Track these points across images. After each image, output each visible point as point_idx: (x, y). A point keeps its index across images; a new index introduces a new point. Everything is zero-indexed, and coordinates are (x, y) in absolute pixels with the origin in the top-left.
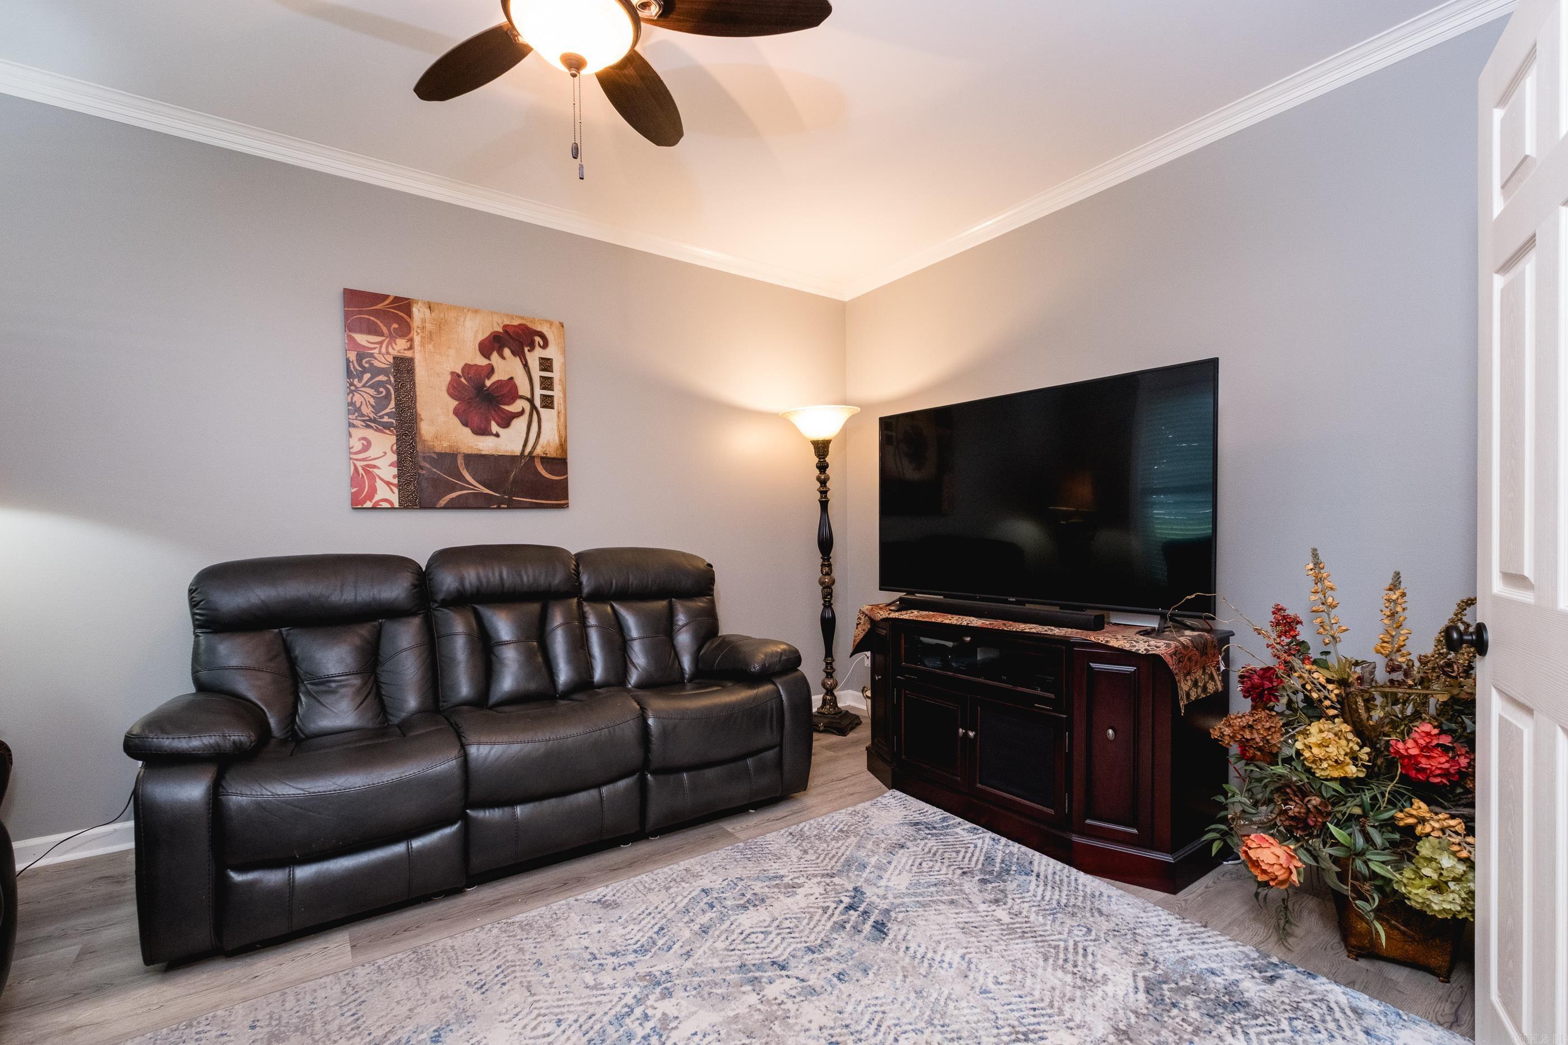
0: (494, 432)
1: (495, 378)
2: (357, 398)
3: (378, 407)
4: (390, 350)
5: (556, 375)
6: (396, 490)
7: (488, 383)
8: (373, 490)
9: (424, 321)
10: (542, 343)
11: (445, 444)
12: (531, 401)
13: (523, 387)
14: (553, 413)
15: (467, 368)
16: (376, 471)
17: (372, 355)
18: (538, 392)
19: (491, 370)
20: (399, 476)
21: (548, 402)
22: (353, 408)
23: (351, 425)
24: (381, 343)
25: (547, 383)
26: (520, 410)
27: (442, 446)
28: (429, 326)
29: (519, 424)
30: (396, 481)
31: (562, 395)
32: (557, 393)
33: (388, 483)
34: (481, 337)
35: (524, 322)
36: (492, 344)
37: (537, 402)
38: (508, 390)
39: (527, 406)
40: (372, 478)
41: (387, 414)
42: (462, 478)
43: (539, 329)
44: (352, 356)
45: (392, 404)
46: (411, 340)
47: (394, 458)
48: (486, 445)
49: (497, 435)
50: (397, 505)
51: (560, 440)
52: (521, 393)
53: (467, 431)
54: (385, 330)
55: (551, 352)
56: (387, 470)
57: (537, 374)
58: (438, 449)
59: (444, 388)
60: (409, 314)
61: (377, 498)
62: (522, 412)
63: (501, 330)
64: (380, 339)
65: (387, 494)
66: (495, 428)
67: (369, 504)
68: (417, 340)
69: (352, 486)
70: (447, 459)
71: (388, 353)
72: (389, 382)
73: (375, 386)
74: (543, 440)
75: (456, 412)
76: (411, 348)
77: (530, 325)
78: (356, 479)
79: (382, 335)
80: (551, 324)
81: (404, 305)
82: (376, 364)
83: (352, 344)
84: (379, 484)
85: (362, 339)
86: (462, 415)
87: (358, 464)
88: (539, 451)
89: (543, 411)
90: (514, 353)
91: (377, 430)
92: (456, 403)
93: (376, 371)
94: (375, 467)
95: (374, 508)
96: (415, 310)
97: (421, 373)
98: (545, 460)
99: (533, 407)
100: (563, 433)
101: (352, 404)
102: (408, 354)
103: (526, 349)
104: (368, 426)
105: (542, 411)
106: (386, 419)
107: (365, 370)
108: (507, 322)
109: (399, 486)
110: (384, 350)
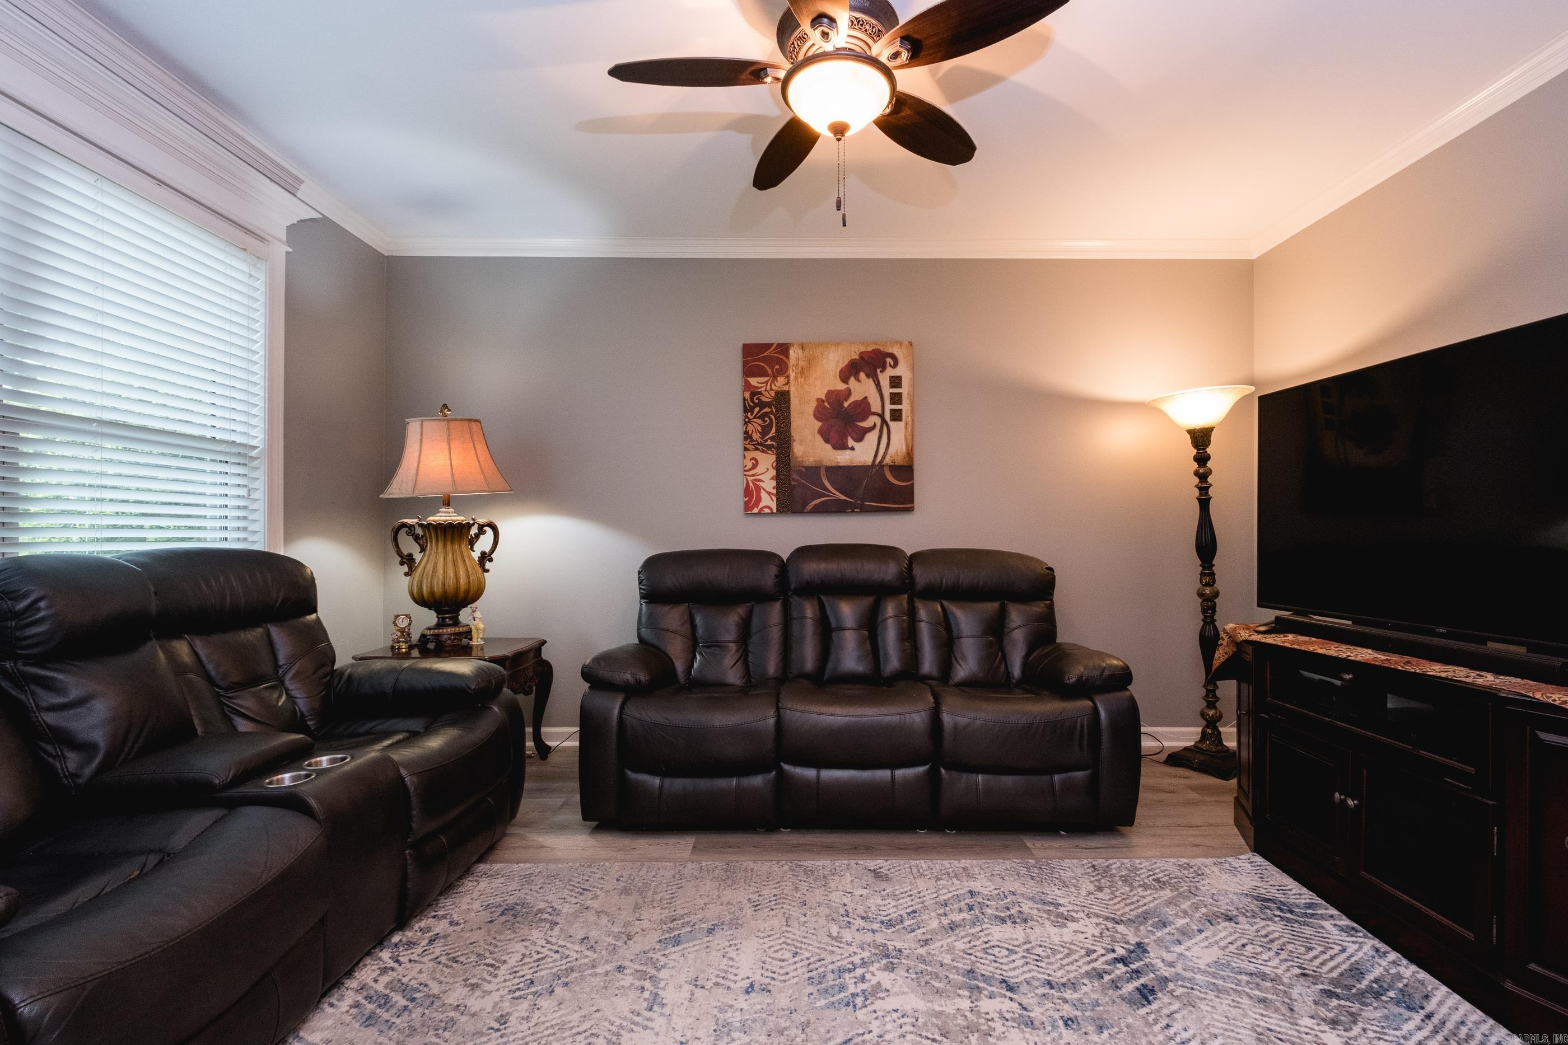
0: (850, 446)
1: (852, 399)
2: (750, 428)
3: (765, 431)
4: (773, 387)
5: (905, 390)
6: (775, 499)
7: (846, 404)
8: (759, 499)
9: (798, 359)
10: (892, 363)
11: (811, 459)
12: (882, 416)
13: (875, 406)
14: (900, 425)
15: (830, 393)
16: (761, 483)
17: (760, 393)
18: (888, 407)
19: (849, 393)
20: (777, 487)
21: (897, 416)
22: (747, 436)
23: (746, 449)
24: (766, 382)
25: (896, 399)
26: (872, 424)
27: (810, 460)
28: (801, 363)
29: (872, 437)
30: (774, 491)
31: (909, 408)
32: (905, 407)
33: (769, 493)
34: (842, 365)
35: (877, 347)
36: (851, 371)
37: (887, 417)
38: (863, 408)
39: (877, 420)
40: (758, 489)
41: (769, 438)
42: (825, 489)
43: (890, 351)
44: (747, 395)
45: (774, 430)
46: (788, 377)
47: (773, 473)
48: (843, 458)
49: (853, 449)
50: (775, 511)
51: (907, 449)
52: (873, 410)
53: (828, 447)
54: (770, 371)
55: (901, 371)
56: (769, 484)
57: (887, 391)
58: (806, 464)
59: (811, 413)
60: (787, 356)
61: (761, 505)
62: (874, 426)
63: (857, 357)
64: (765, 379)
65: (768, 501)
66: (851, 442)
67: (756, 510)
68: (792, 375)
69: (746, 497)
70: (813, 472)
71: (771, 389)
72: (771, 412)
73: (762, 417)
74: (892, 450)
75: (820, 432)
76: (788, 383)
77: (882, 348)
78: (747, 492)
79: (768, 376)
80: (901, 345)
81: (784, 349)
82: (764, 399)
83: (747, 386)
84: (763, 494)
85: (754, 381)
86: (825, 435)
87: (750, 479)
88: (888, 460)
89: (893, 425)
90: (868, 376)
91: (763, 451)
92: (820, 424)
93: (762, 405)
94: (761, 481)
95: (759, 513)
96: (791, 352)
97: (794, 402)
98: (894, 468)
99: (884, 421)
100: (910, 442)
101: (746, 432)
102: (786, 388)
103: (878, 371)
104: (757, 449)
105: (891, 424)
106: (769, 442)
107: (756, 405)
108: (863, 349)
109: (777, 495)
110: (768, 388)
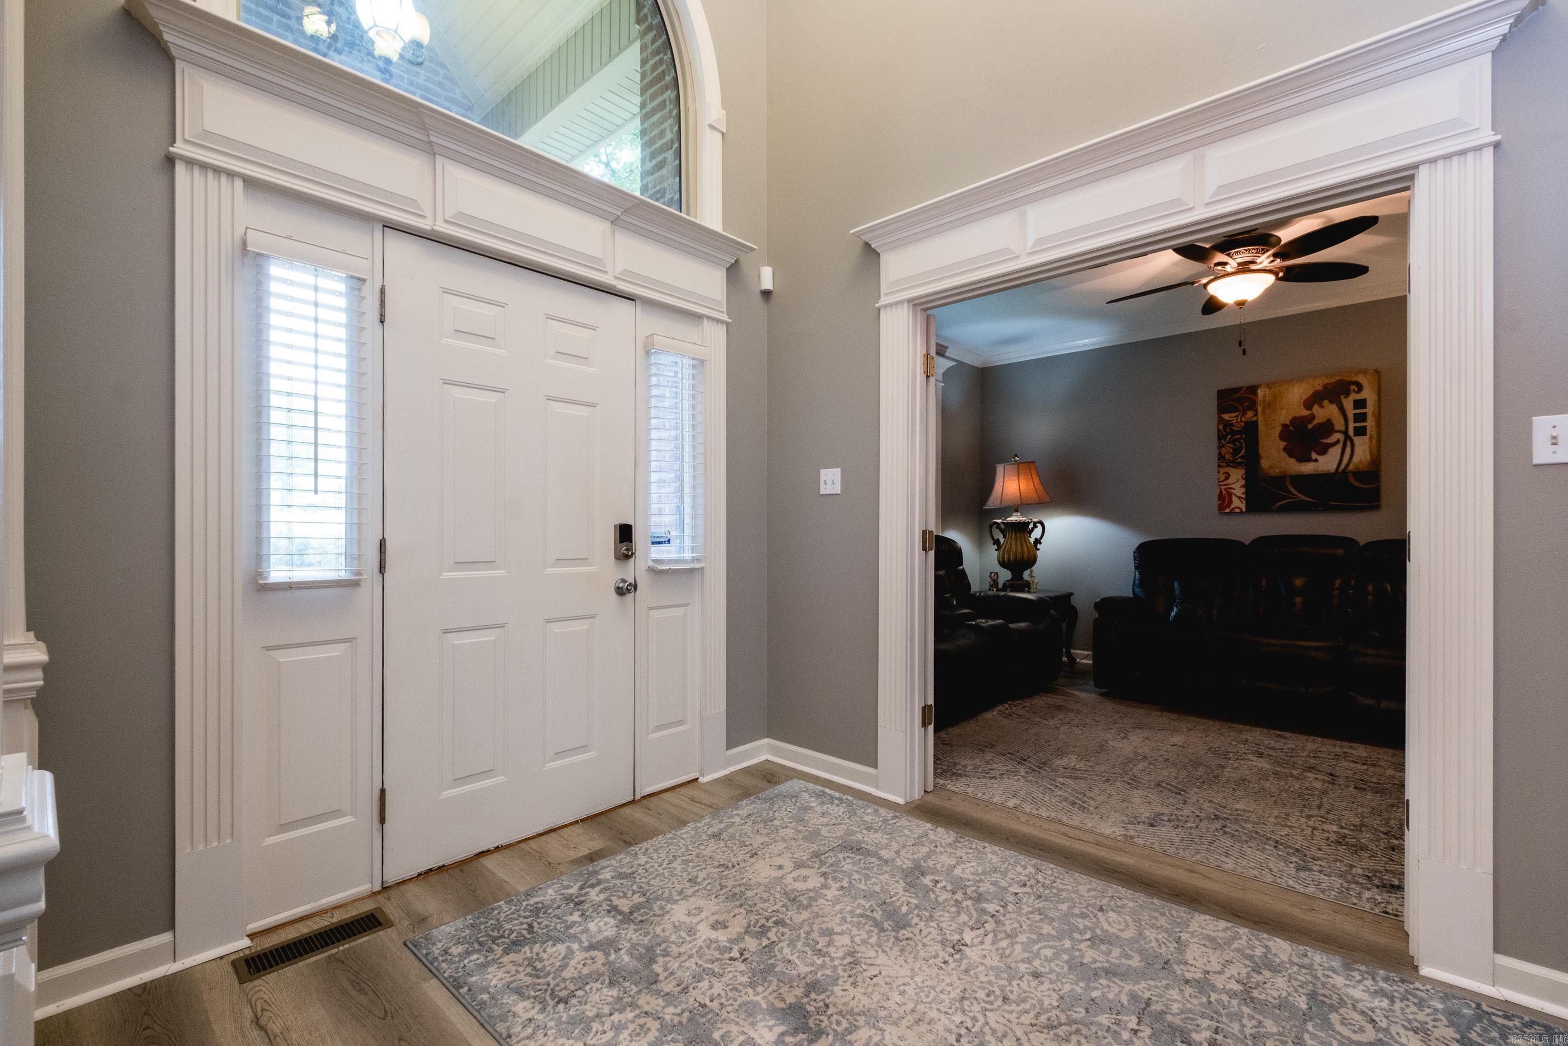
0: (1314, 458)
1: (1315, 422)
2: (1223, 451)
3: (1236, 452)
4: (1243, 419)
5: (1370, 409)
6: (1244, 502)
7: (1310, 426)
8: (1231, 502)
9: (1265, 396)
10: (1356, 389)
11: (1277, 471)
12: (1345, 433)
13: (1339, 424)
14: (1366, 438)
15: (1294, 420)
16: (1232, 491)
17: (1232, 425)
18: (1352, 425)
19: (1313, 417)
20: (1245, 493)
21: (1361, 432)
22: (1221, 457)
23: (1219, 466)
24: (1237, 416)
25: (1360, 418)
26: (1336, 439)
27: (1276, 472)
28: (1268, 399)
29: (1335, 452)
30: (1244, 496)
31: (1374, 424)
32: (1370, 424)
33: (1239, 498)
34: (1305, 397)
35: (1342, 378)
36: (1315, 399)
37: (1351, 432)
38: (1328, 427)
39: (1341, 437)
40: (1230, 495)
41: (1240, 457)
42: (1290, 492)
43: (1354, 379)
44: (1221, 427)
45: (1243, 451)
46: (1256, 411)
47: (1243, 482)
48: (1307, 468)
49: (1316, 461)
50: (1244, 510)
51: (1373, 458)
52: (1336, 428)
53: (1293, 460)
54: (1240, 408)
55: (1366, 394)
56: (1238, 490)
57: (1351, 412)
58: (1272, 474)
59: (1277, 435)
60: (1256, 394)
61: (1232, 506)
62: (1338, 441)
63: (1320, 388)
64: (1236, 414)
65: (1238, 504)
66: (1314, 456)
67: (1228, 510)
68: (1260, 409)
69: (1219, 500)
70: (1280, 480)
71: (1241, 421)
72: (1241, 438)
73: (1233, 442)
74: (1356, 459)
75: (1285, 449)
76: (1256, 415)
77: (1345, 379)
78: (1221, 497)
79: (1238, 411)
80: (1366, 373)
81: (1253, 389)
82: (1235, 428)
83: (1221, 420)
84: (1234, 498)
85: (1226, 417)
86: (1290, 451)
87: (1223, 487)
88: (1351, 467)
89: (1357, 440)
90: (1331, 402)
91: (1234, 467)
92: (1285, 443)
93: (1233, 433)
94: (1231, 488)
95: (1232, 512)
96: (1259, 391)
97: (1261, 428)
98: (1358, 474)
99: (1347, 437)
100: (1375, 452)
101: (1220, 454)
102: (1254, 419)
103: (1342, 397)
104: (1229, 466)
105: (1355, 439)
106: (1239, 460)
107: (1228, 434)
108: (1326, 381)
109: (1246, 499)
110: (1239, 420)
